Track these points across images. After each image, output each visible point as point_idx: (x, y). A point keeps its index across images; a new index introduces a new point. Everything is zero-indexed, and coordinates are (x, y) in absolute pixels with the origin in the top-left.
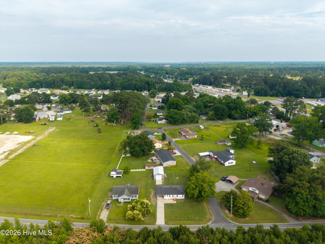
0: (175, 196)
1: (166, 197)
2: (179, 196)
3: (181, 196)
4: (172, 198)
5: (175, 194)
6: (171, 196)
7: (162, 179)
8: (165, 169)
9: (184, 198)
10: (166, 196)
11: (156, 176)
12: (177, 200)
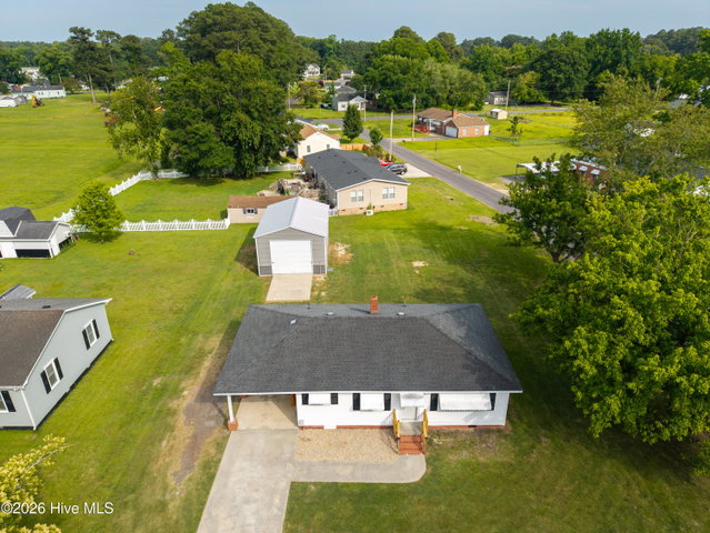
0: (412, 404)
1: (322, 411)
2: (446, 398)
3: (478, 399)
4: (382, 418)
5: (411, 385)
6: (373, 399)
7: (317, 269)
8: (339, 226)
9: (499, 418)
10: (320, 397)
11: (274, 245)
12: (425, 440)
